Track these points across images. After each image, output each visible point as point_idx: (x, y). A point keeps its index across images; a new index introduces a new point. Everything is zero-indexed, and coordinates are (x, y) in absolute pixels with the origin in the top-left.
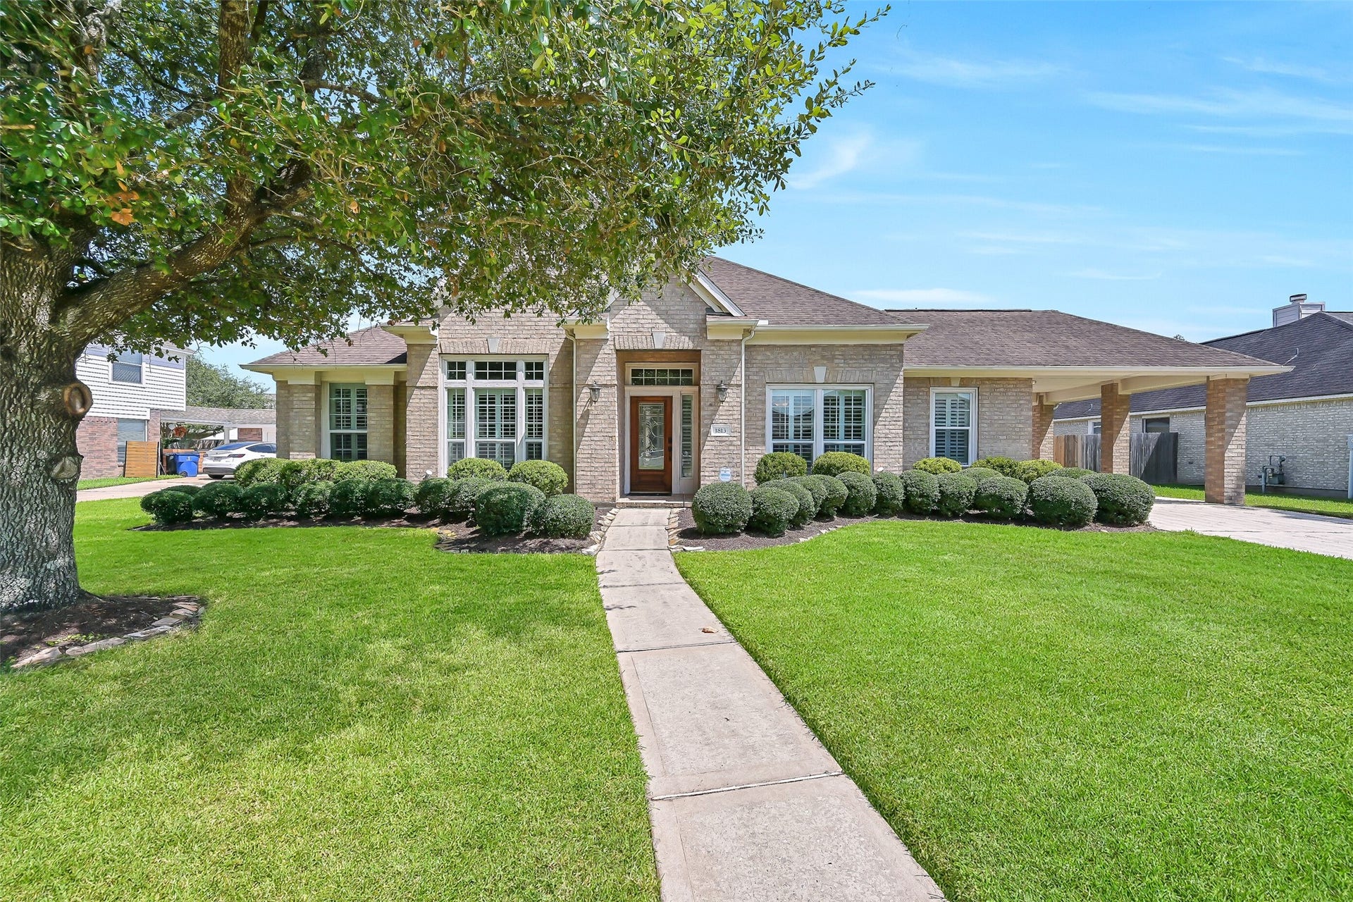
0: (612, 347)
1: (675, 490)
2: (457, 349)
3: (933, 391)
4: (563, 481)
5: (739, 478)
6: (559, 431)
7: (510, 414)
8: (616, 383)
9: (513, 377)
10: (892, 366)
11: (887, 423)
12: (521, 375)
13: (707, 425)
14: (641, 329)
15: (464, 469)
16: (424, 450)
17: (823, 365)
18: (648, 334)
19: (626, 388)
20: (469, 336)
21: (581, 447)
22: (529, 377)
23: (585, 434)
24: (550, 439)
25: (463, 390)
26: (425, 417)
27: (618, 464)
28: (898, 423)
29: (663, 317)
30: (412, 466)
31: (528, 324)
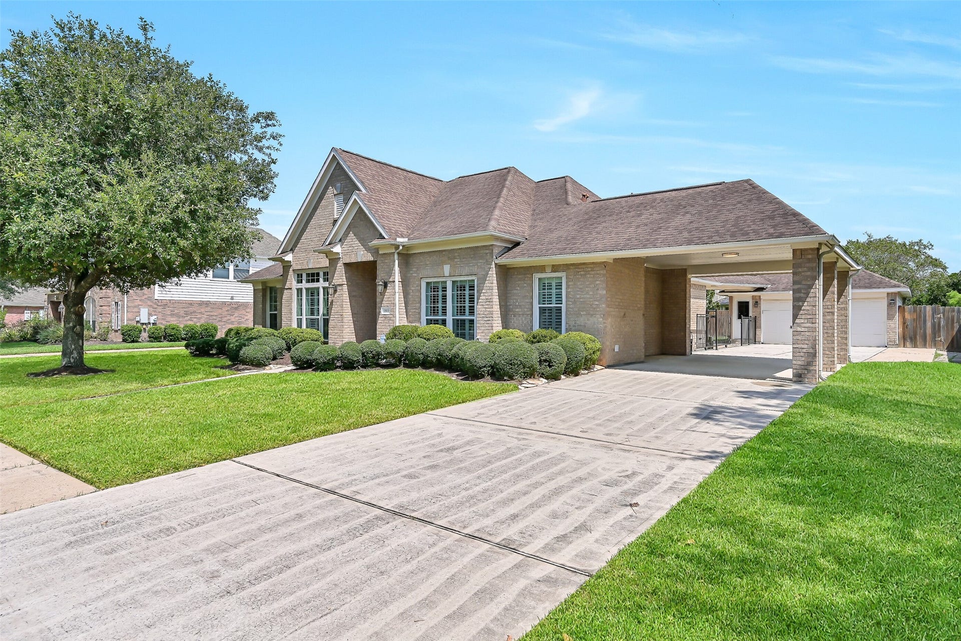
0: (342, 262)
2: (299, 267)
3: (537, 276)
8: (345, 283)
9: (319, 281)
10: (487, 261)
11: (484, 303)
12: (321, 279)
13: (379, 307)
14: (353, 250)
16: (287, 322)
17: (448, 264)
18: (355, 253)
20: (302, 259)
21: (330, 321)
22: (325, 280)
23: (332, 314)
25: (302, 289)
26: (288, 305)
28: (491, 303)
29: (361, 242)
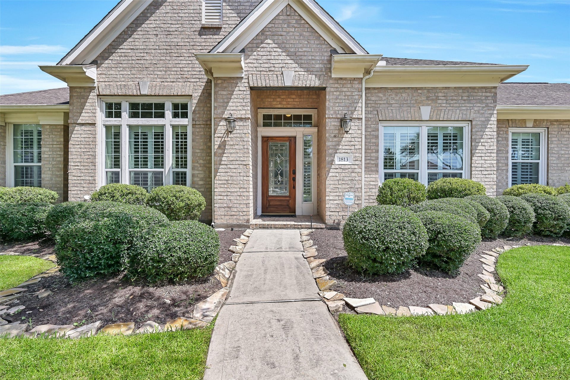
0: (247, 85)
1: (298, 212)
2: (112, 91)
3: (511, 130)
4: (200, 205)
5: (360, 202)
6: (201, 161)
7: (159, 148)
8: (250, 116)
9: (162, 116)
10: (488, 106)
11: (483, 155)
12: (168, 113)
13: (331, 154)
14: (273, 69)
15: (105, 193)
16: (83, 178)
17: (428, 105)
18: (278, 73)
19: (259, 129)
20: (123, 79)
21: (218, 174)
22: (175, 115)
23: (223, 163)
24: (193, 169)
25: (119, 127)
26: (85, 150)
27: (251, 190)
28: (492, 155)
29: (292, 57)
30: (73, 192)
31: (174, 69)
